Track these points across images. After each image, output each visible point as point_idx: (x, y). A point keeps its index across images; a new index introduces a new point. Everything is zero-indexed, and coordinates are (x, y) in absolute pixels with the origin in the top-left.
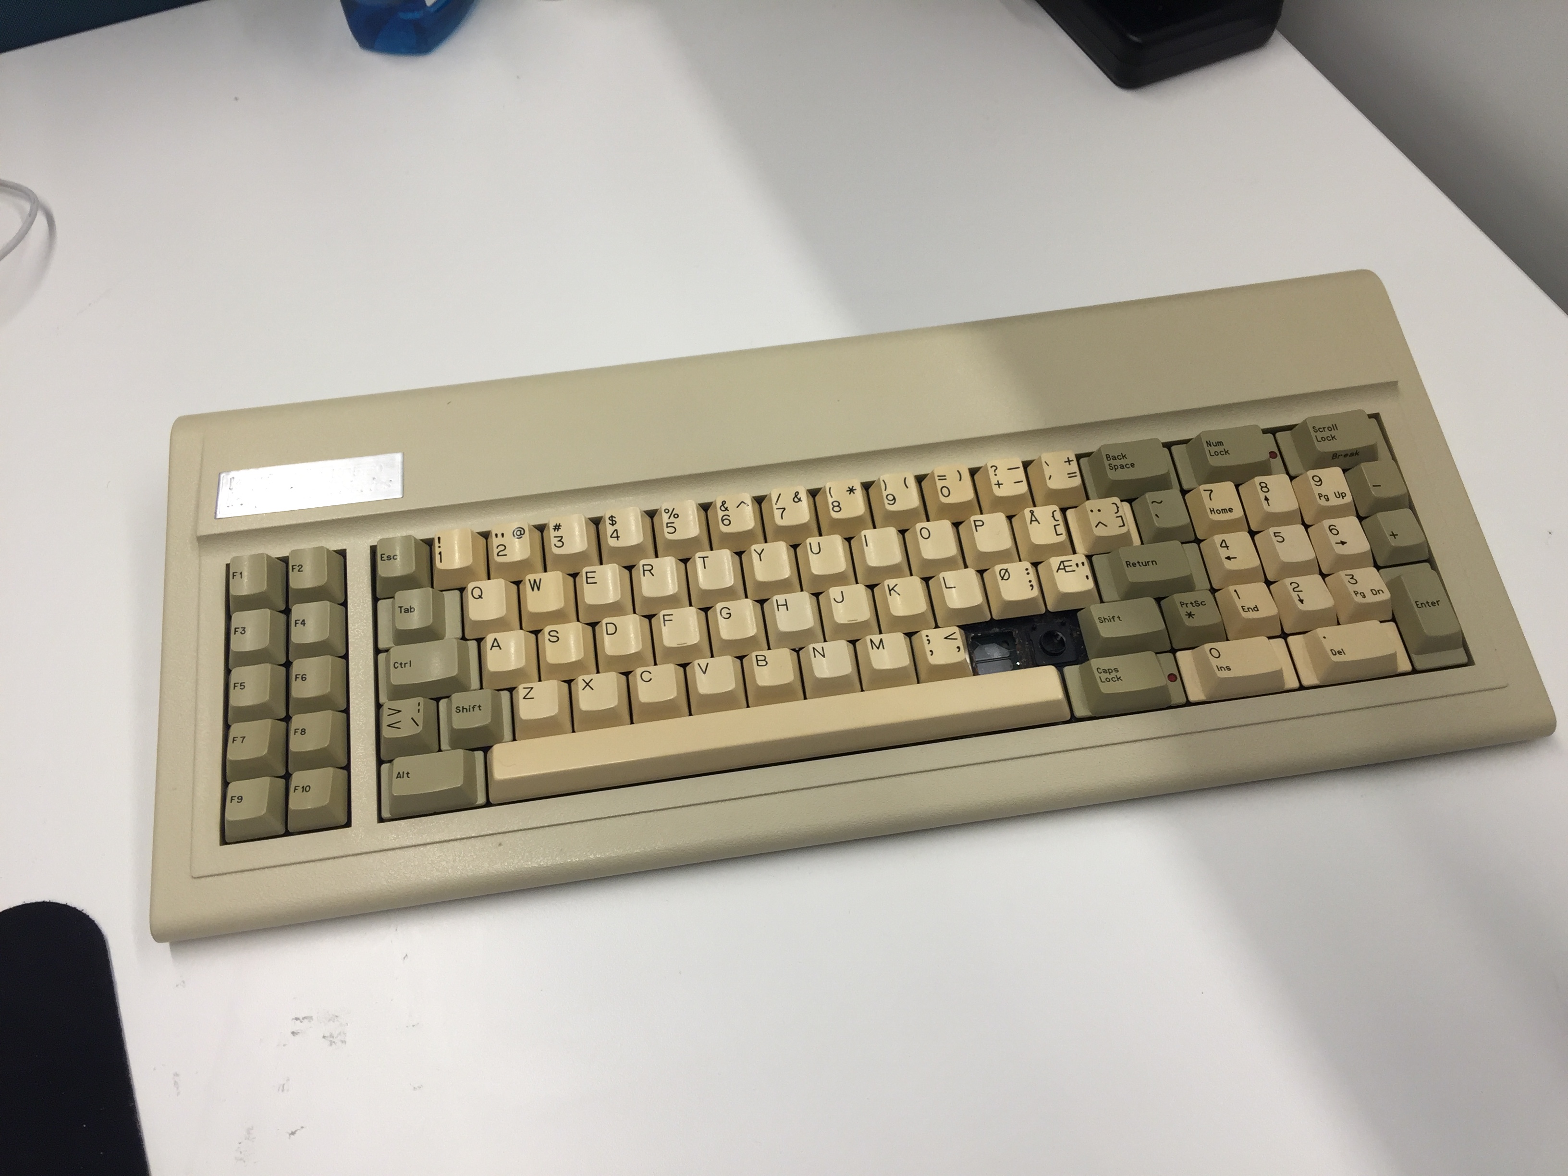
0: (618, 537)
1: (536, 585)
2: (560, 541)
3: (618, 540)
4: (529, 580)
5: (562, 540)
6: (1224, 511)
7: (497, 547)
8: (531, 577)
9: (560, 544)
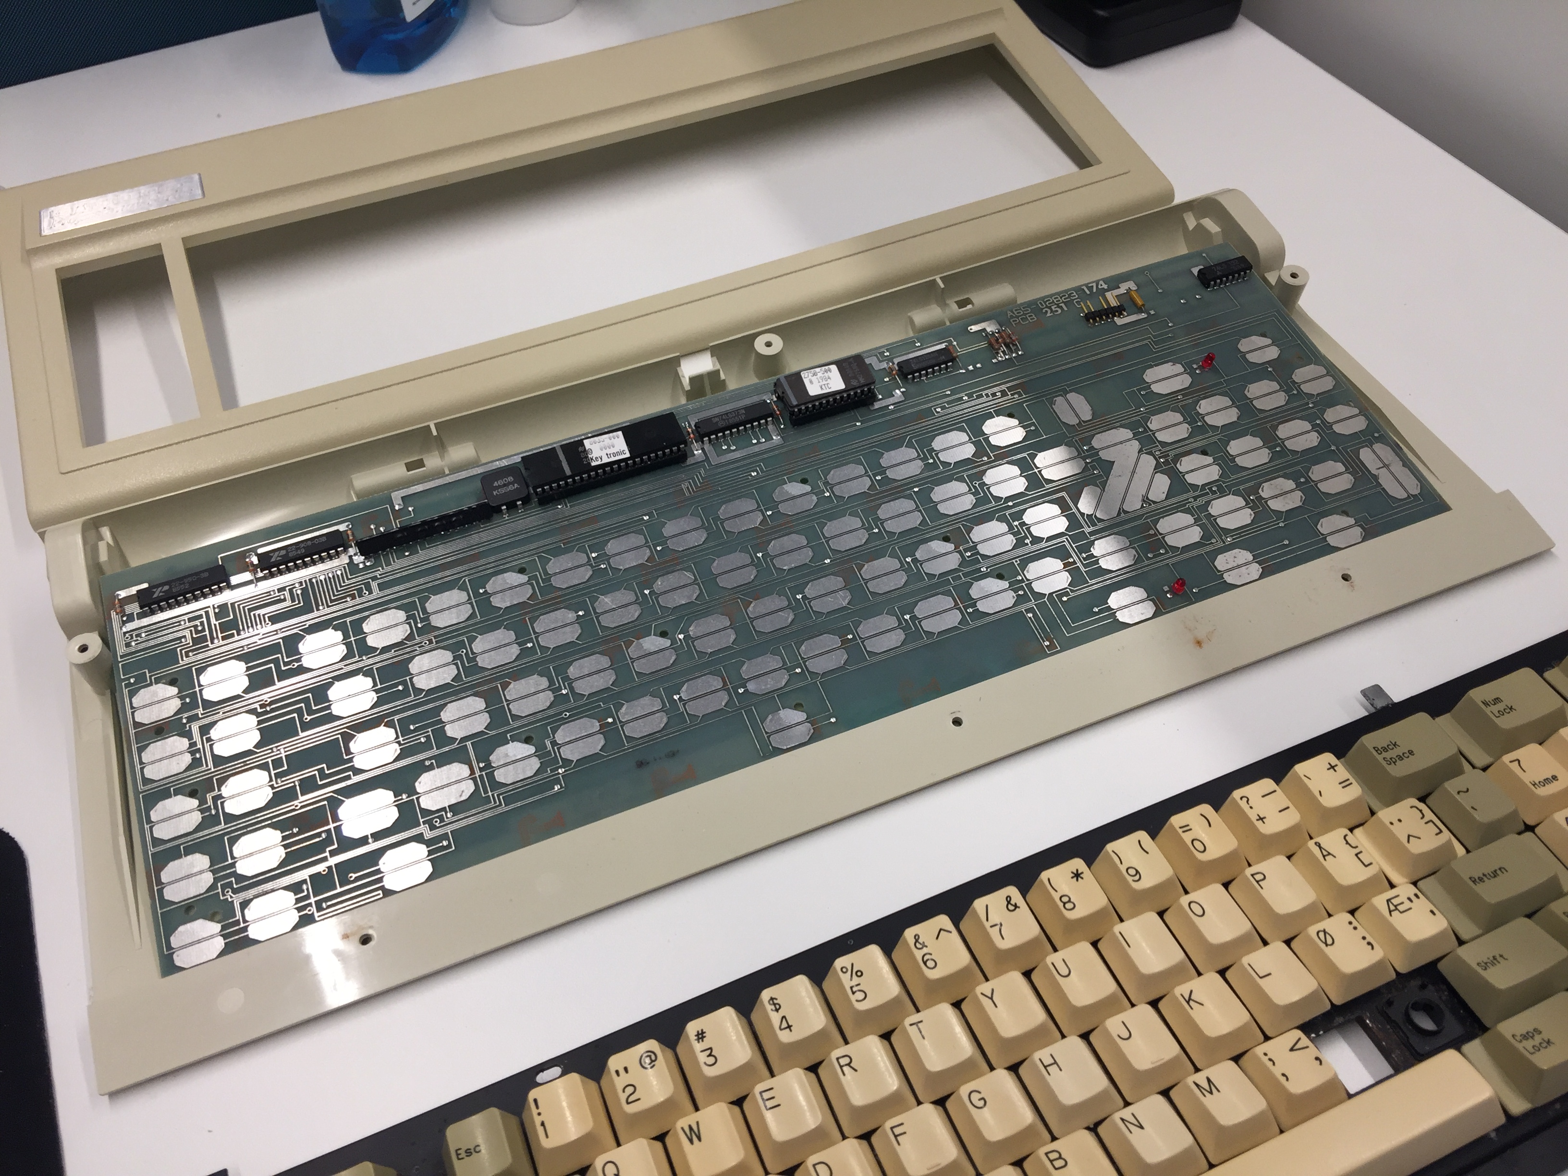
0: (789, 1027)
1: (694, 1134)
2: (710, 1055)
3: (791, 1031)
4: (682, 1128)
5: (713, 1054)
6: (1547, 781)
7: (624, 1091)
8: (683, 1123)
9: (711, 1060)
